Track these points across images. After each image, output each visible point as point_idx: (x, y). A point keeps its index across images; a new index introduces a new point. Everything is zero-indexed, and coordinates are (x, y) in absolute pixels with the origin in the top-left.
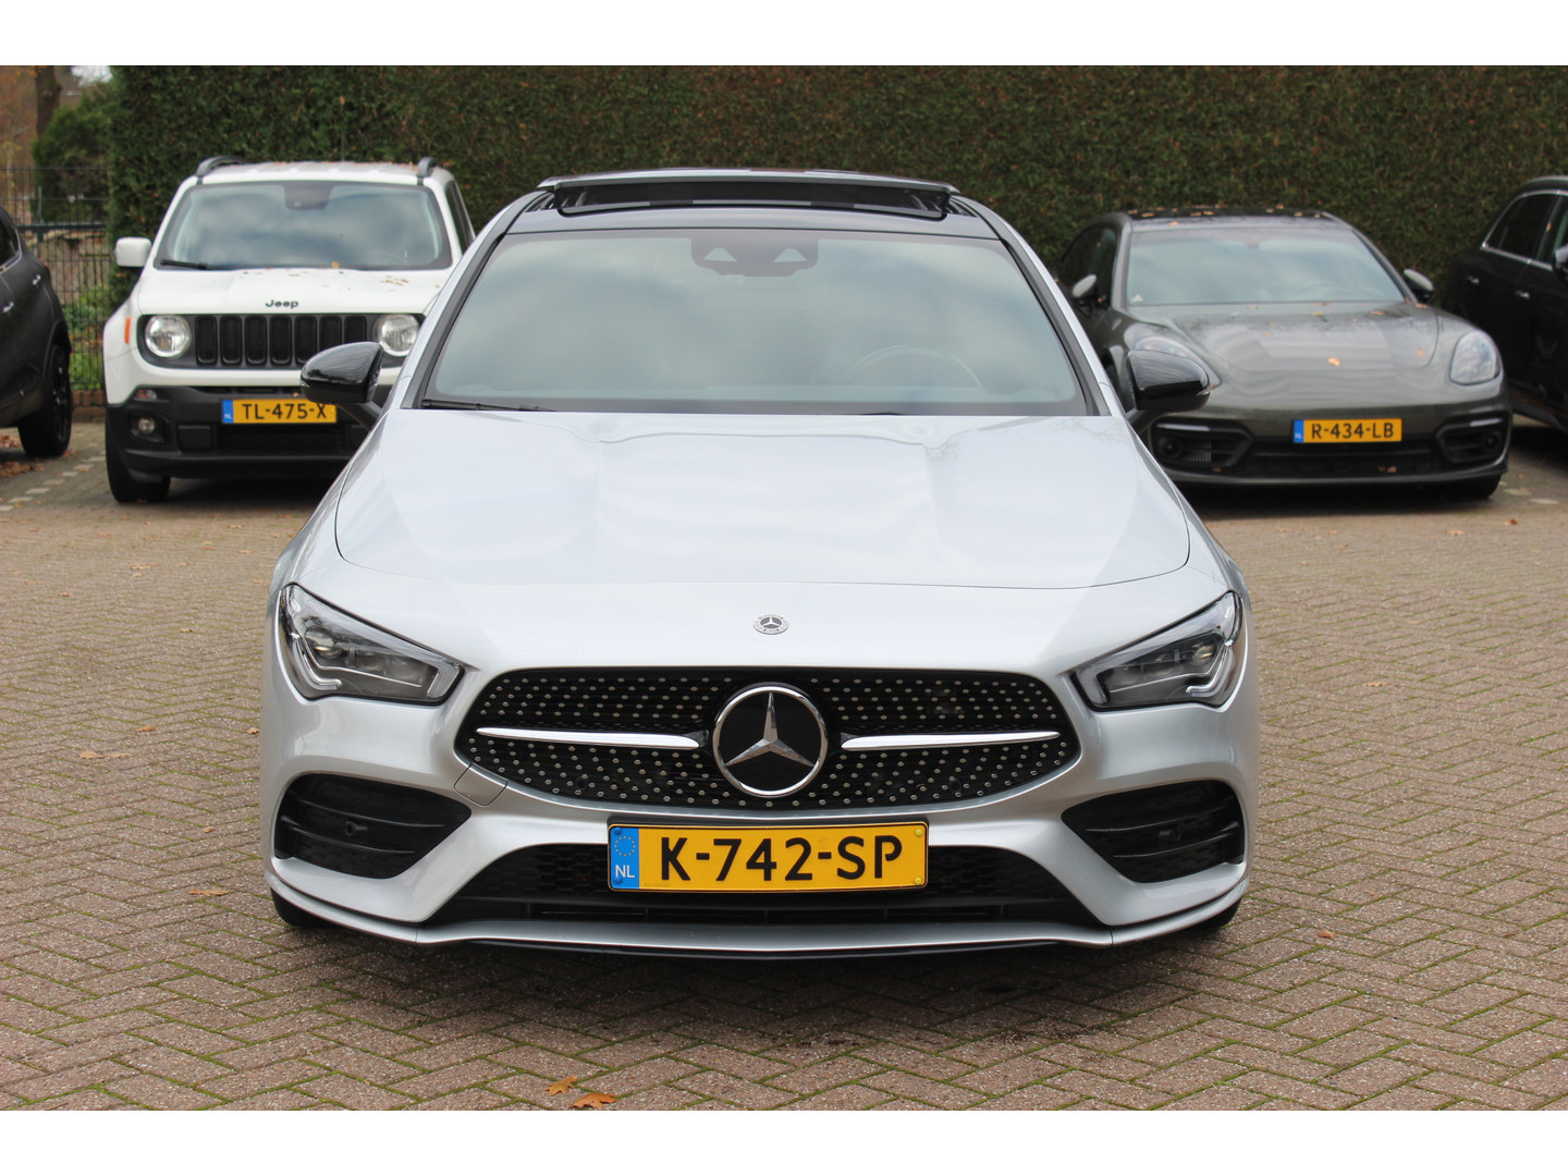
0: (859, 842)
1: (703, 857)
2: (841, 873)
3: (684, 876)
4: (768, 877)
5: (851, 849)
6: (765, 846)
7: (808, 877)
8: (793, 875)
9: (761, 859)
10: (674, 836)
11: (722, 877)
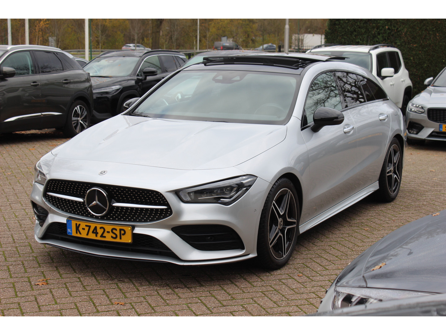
0: (116, 230)
1: (84, 229)
2: (112, 237)
3: (80, 233)
4: (96, 236)
5: (114, 231)
6: (96, 228)
7: (105, 237)
8: (102, 236)
9: (95, 231)
10: (78, 223)
11: (87, 234)
